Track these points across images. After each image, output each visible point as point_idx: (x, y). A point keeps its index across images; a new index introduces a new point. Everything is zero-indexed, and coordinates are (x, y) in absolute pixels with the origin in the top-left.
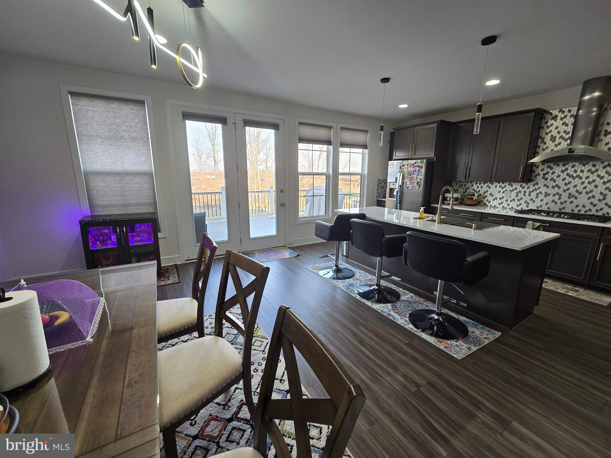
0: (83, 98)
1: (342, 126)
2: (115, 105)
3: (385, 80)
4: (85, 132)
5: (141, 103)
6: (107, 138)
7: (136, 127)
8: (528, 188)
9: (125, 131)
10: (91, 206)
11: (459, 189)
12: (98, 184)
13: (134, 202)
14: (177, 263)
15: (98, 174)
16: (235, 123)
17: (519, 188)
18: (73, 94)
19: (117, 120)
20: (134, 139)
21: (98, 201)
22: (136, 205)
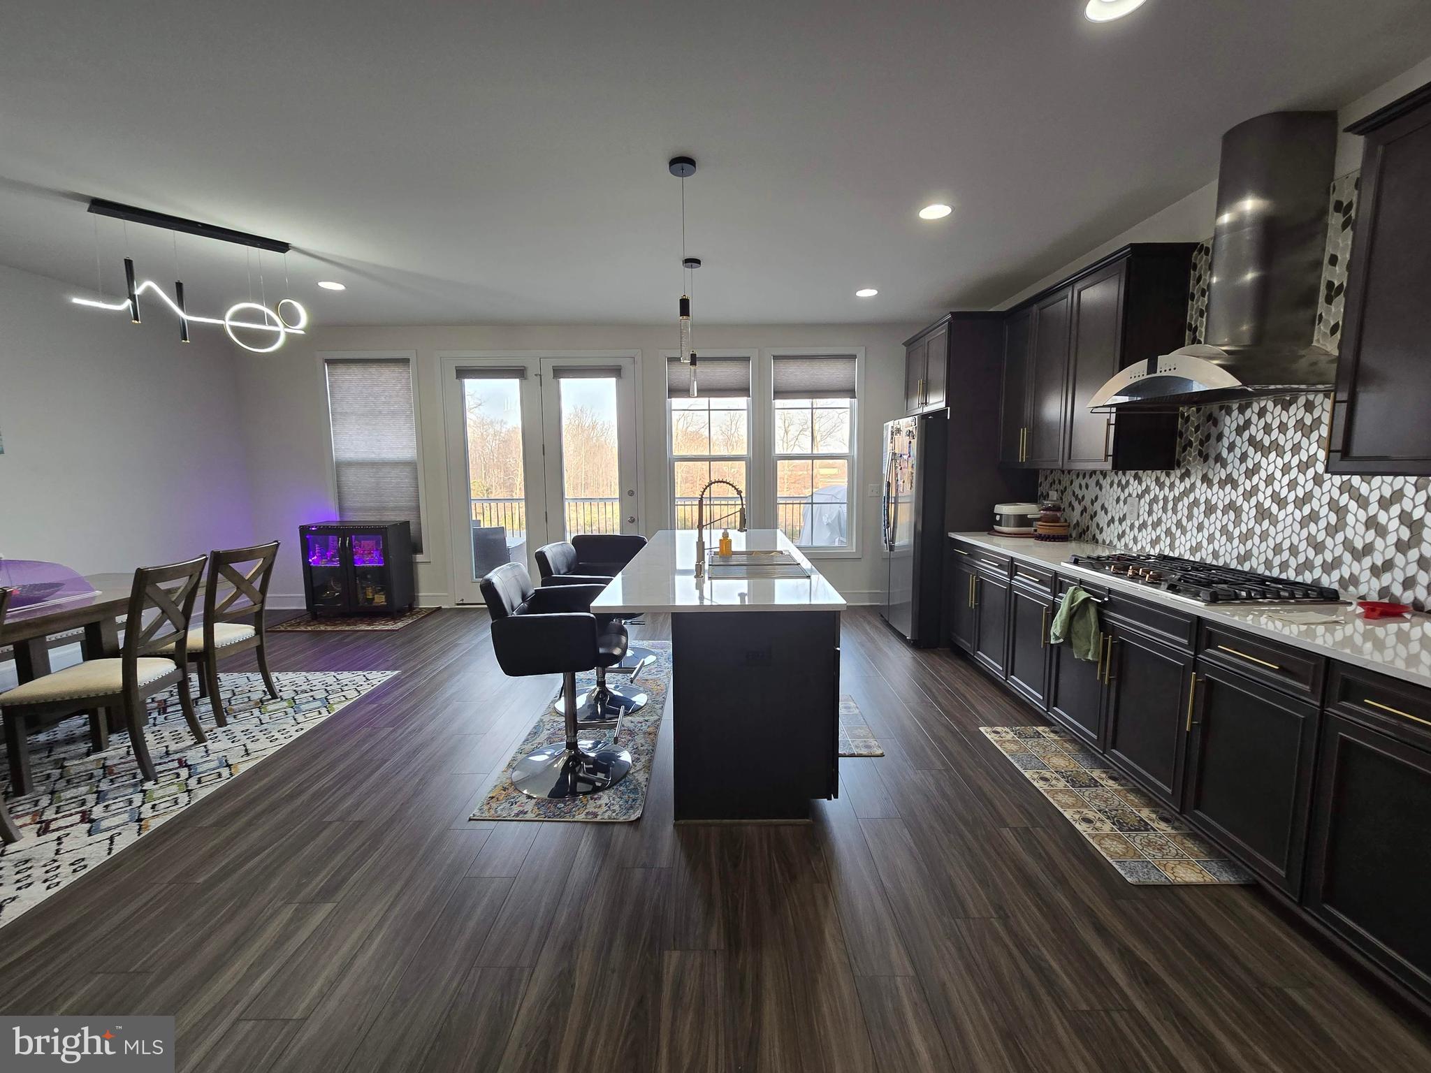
0: (340, 365)
1: (776, 354)
2: (373, 370)
3: (692, 262)
4: (339, 410)
5: (405, 361)
6: (363, 415)
7: (397, 396)
8: (1172, 486)
9: (385, 403)
10: (341, 509)
11: (1051, 493)
12: (351, 478)
13: (392, 505)
14: (443, 607)
15: (350, 464)
16: (540, 375)
17: (1155, 490)
18: (331, 362)
19: (376, 389)
20: (393, 414)
21: (348, 504)
22: (393, 509)
